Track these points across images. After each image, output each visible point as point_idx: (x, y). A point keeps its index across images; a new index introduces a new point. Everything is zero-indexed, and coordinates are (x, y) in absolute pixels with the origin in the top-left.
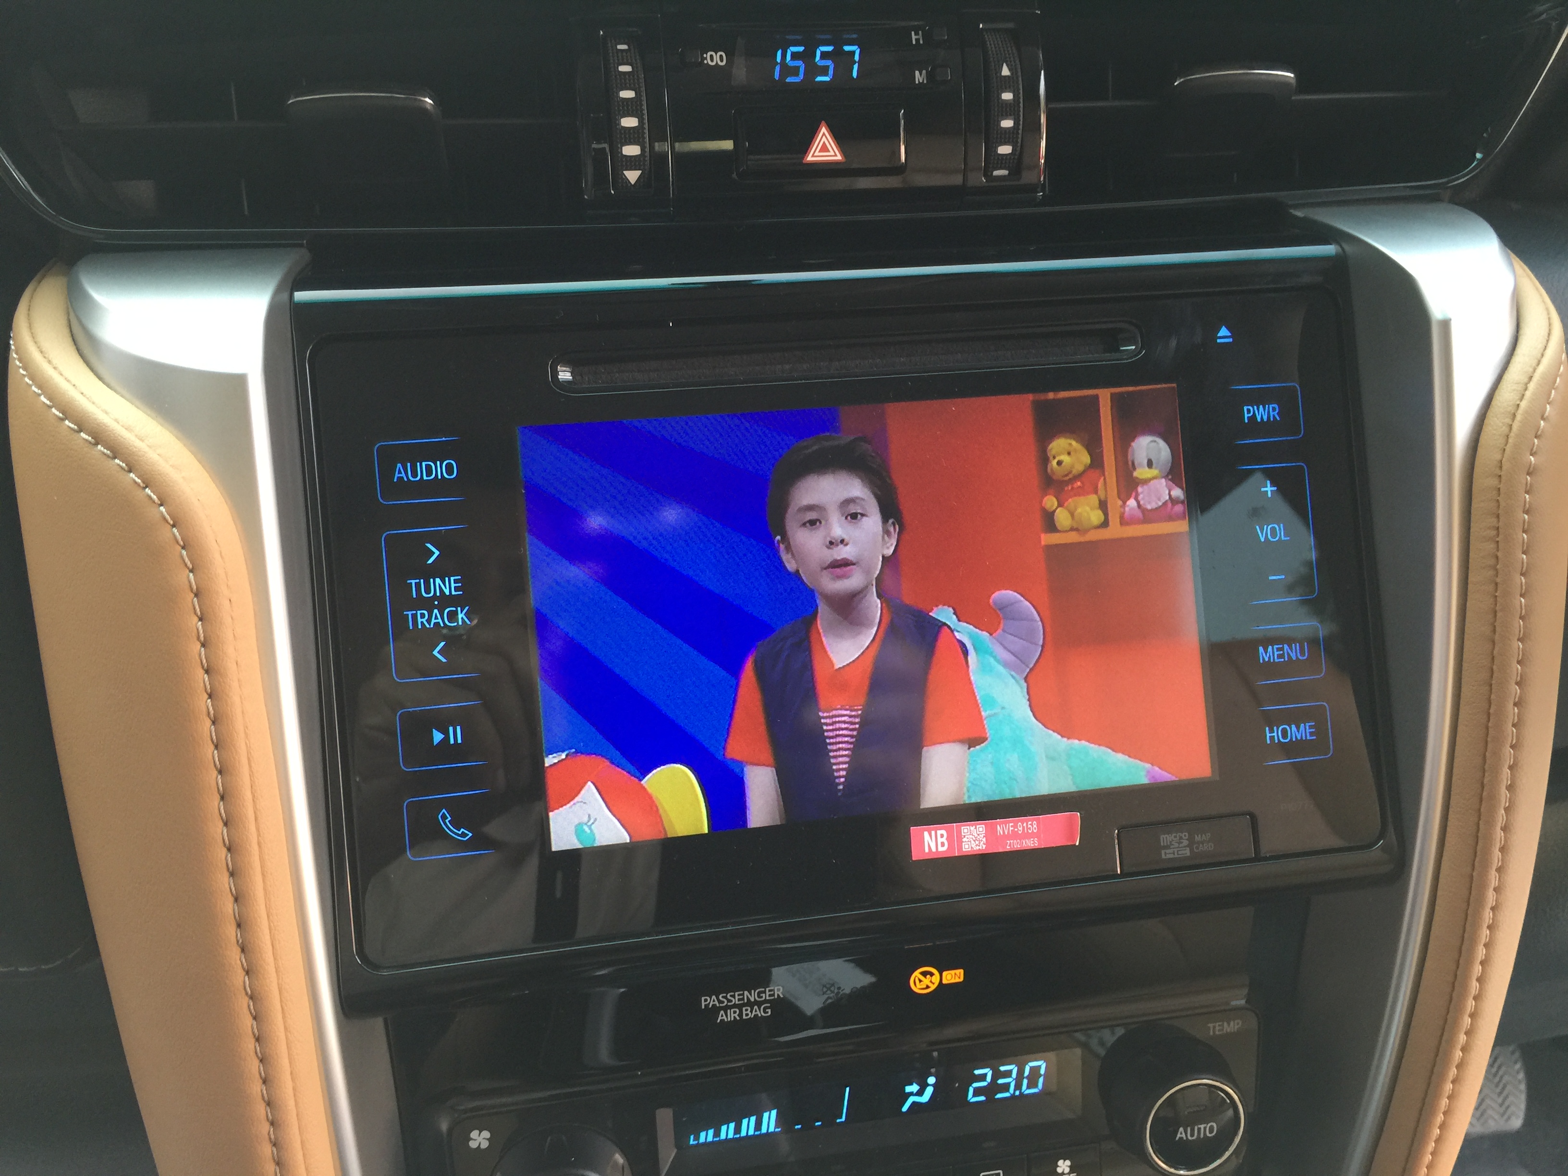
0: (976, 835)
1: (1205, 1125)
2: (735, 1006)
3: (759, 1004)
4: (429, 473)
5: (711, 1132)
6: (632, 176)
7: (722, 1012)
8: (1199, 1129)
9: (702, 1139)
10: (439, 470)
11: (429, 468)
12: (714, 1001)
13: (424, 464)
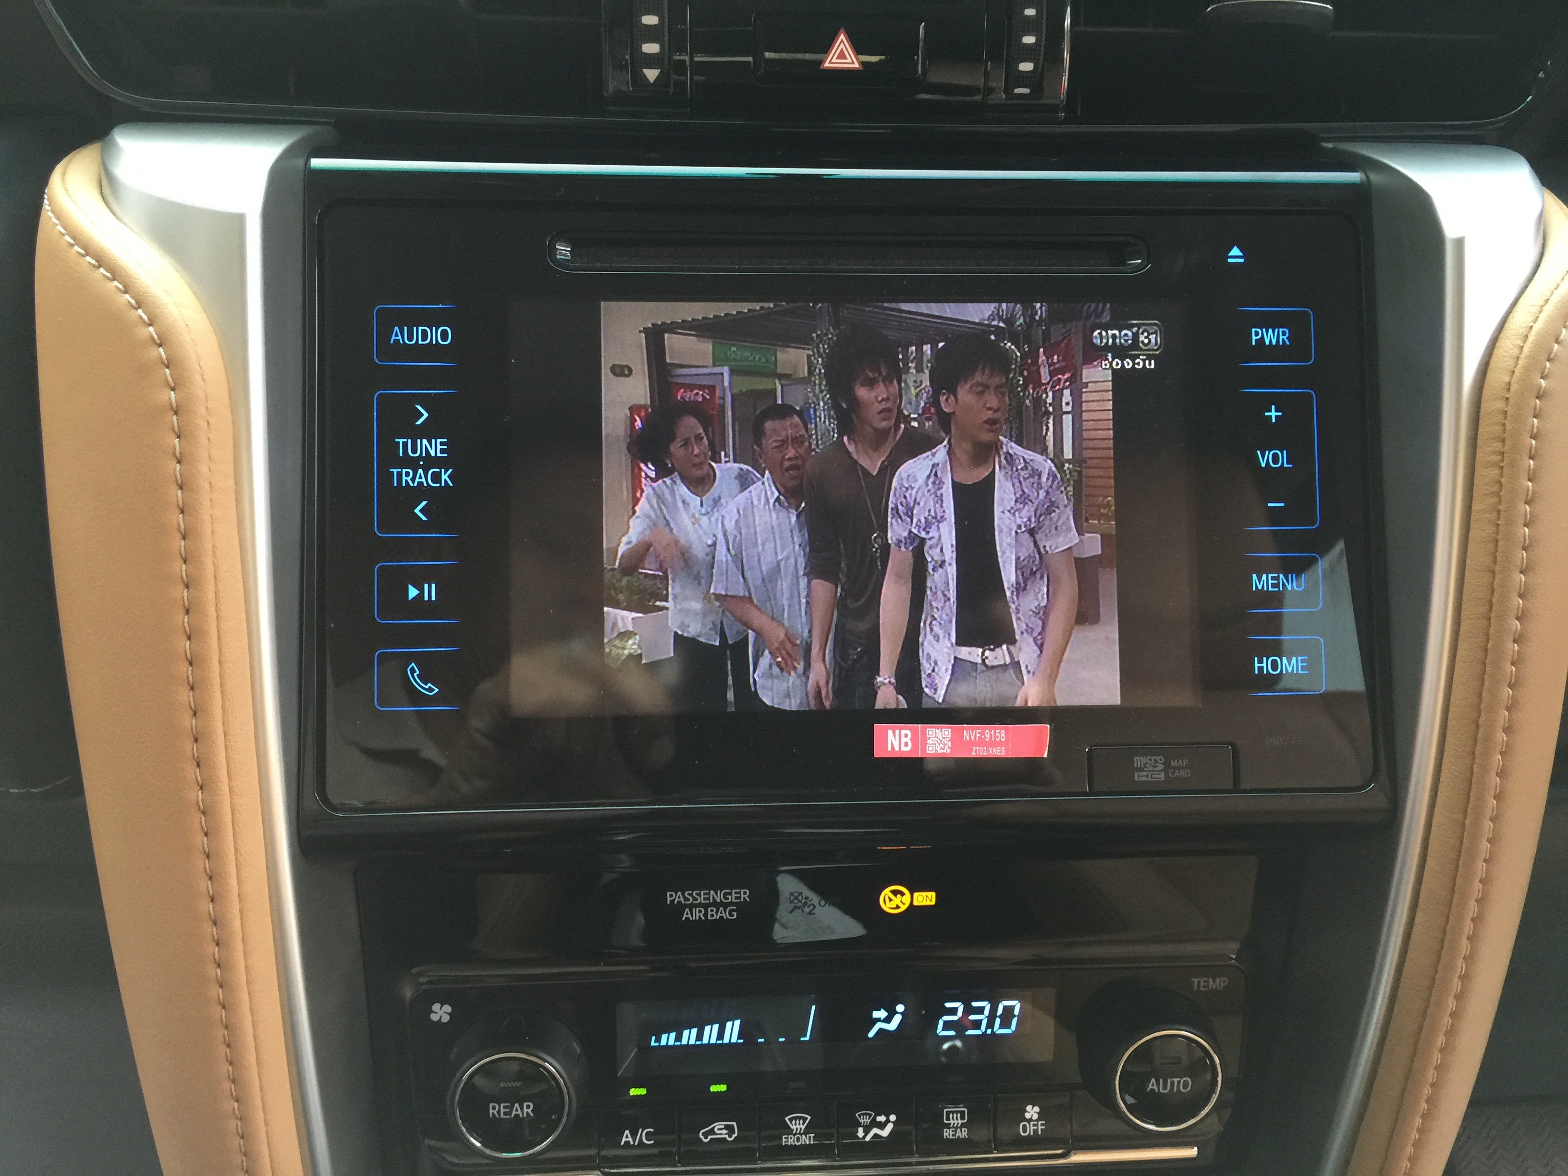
0: (941, 739)
1: (1179, 1079)
2: (700, 905)
3: (725, 906)
4: (424, 337)
5: (673, 1035)
6: (651, 74)
7: (687, 910)
8: (1172, 1083)
9: (663, 1042)
10: (435, 336)
11: (424, 333)
12: (679, 897)
13: (420, 328)
